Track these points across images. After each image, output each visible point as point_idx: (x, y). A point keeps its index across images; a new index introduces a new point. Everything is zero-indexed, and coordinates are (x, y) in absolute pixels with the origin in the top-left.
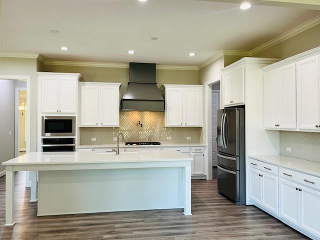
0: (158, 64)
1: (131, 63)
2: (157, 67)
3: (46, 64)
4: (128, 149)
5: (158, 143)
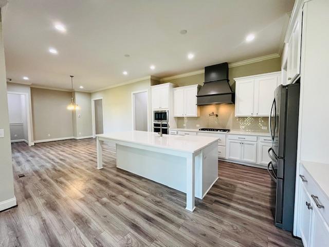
0: (230, 63)
1: (205, 67)
2: (230, 66)
3: (157, 80)
4: (199, 133)
5: (229, 130)
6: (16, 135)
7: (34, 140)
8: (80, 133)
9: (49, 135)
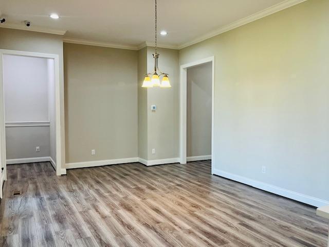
6: (38, 148)
7: (67, 160)
8: (153, 151)
9: (93, 151)
